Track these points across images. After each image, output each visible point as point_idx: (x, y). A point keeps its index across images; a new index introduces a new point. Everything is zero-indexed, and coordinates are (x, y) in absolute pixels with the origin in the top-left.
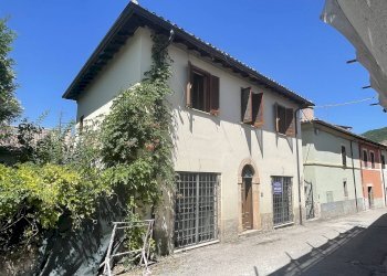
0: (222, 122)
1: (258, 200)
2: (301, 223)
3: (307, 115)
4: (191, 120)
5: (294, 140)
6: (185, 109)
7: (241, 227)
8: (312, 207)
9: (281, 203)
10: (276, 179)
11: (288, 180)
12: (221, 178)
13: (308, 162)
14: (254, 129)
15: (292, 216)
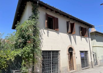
0: (60, 33)
1: (75, 60)
2: (92, 67)
3: (92, 30)
4: (48, 33)
5: (88, 38)
6: (45, 29)
7: (69, 69)
8: (97, 61)
9: (84, 60)
10: (81, 52)
11: (86, 52)
12: (60, 52)
13: (94, 46)
14: (72, 35)
15: (89, 65)
